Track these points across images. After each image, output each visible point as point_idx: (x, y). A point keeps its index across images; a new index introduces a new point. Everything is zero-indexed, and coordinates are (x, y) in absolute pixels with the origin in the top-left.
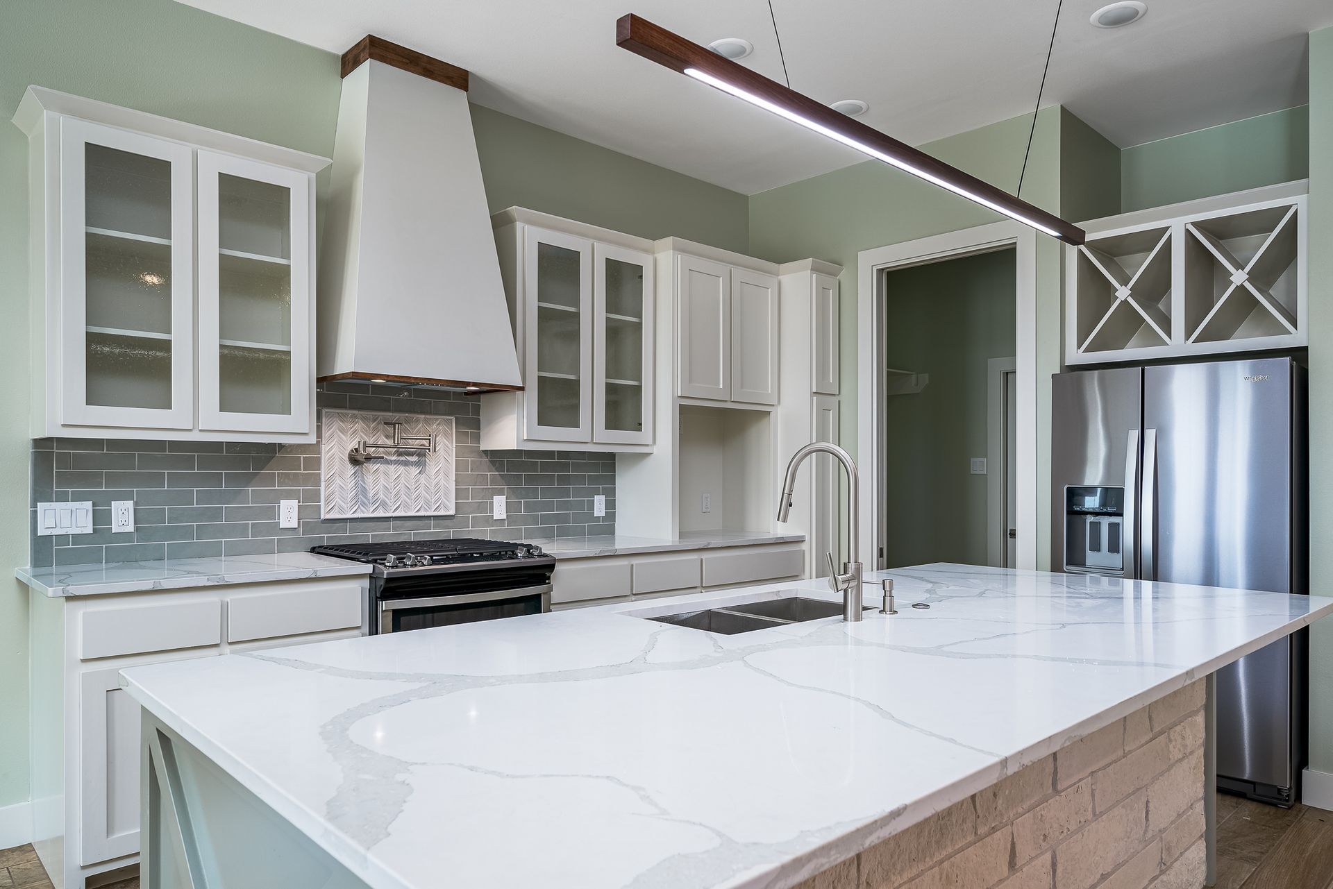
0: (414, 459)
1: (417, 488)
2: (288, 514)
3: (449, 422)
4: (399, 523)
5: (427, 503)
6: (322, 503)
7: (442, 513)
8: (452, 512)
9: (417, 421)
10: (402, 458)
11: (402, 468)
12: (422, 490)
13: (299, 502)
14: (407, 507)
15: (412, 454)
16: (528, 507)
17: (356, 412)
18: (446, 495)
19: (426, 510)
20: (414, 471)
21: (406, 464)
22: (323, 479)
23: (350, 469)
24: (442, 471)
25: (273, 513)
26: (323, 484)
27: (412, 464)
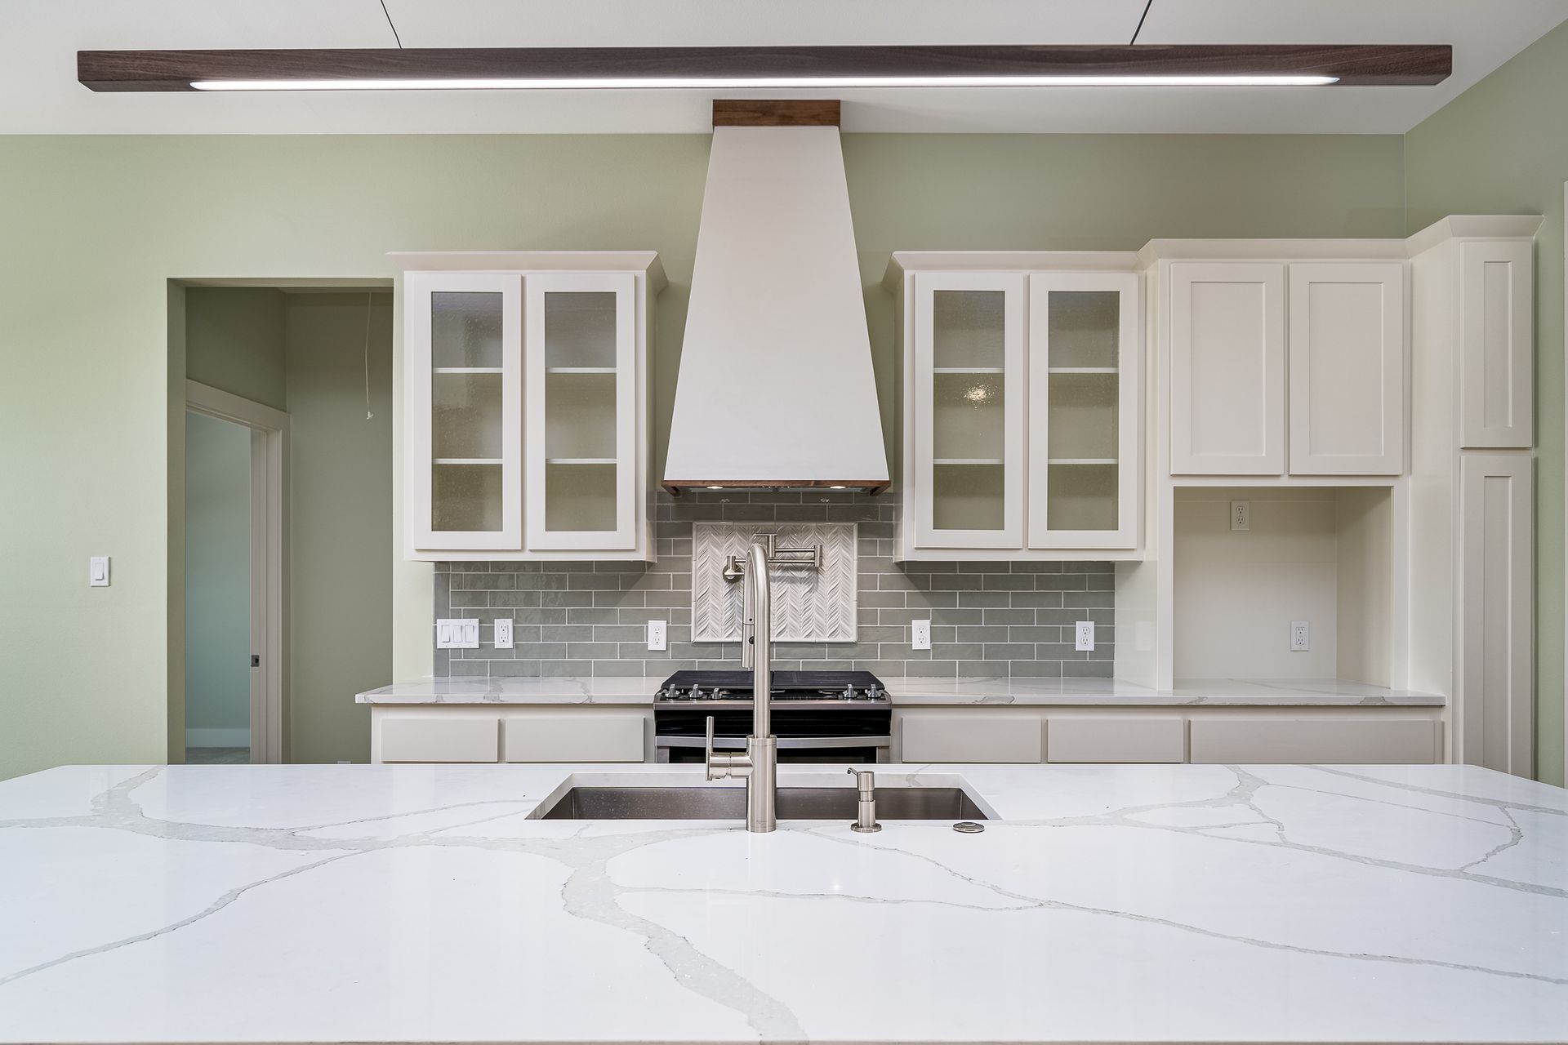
0: (804, 574)
1: (806, 609)
2: (657, 634)
3: (849, 531)
4: (784, 649)
5: (820, 627)
6: (693, 625)
7: (840, 639)
8: (853, 638)
9: (808, 530)
10: (788, 574)
11: (787, 586)
12: (812, 611)
13: (668, 623)
14: (794, 630)
15: (800, 569)
16: (963, 635)
17: (731, 523)
18: (846, 618)
19: (818, 636)
20: (803, 589)
21: (793, 580)
22: (693, 599)
23: (724, 587)
24: (840, 588)
25: (642, 634)
26: (693, 603)
27: (802, 581)
